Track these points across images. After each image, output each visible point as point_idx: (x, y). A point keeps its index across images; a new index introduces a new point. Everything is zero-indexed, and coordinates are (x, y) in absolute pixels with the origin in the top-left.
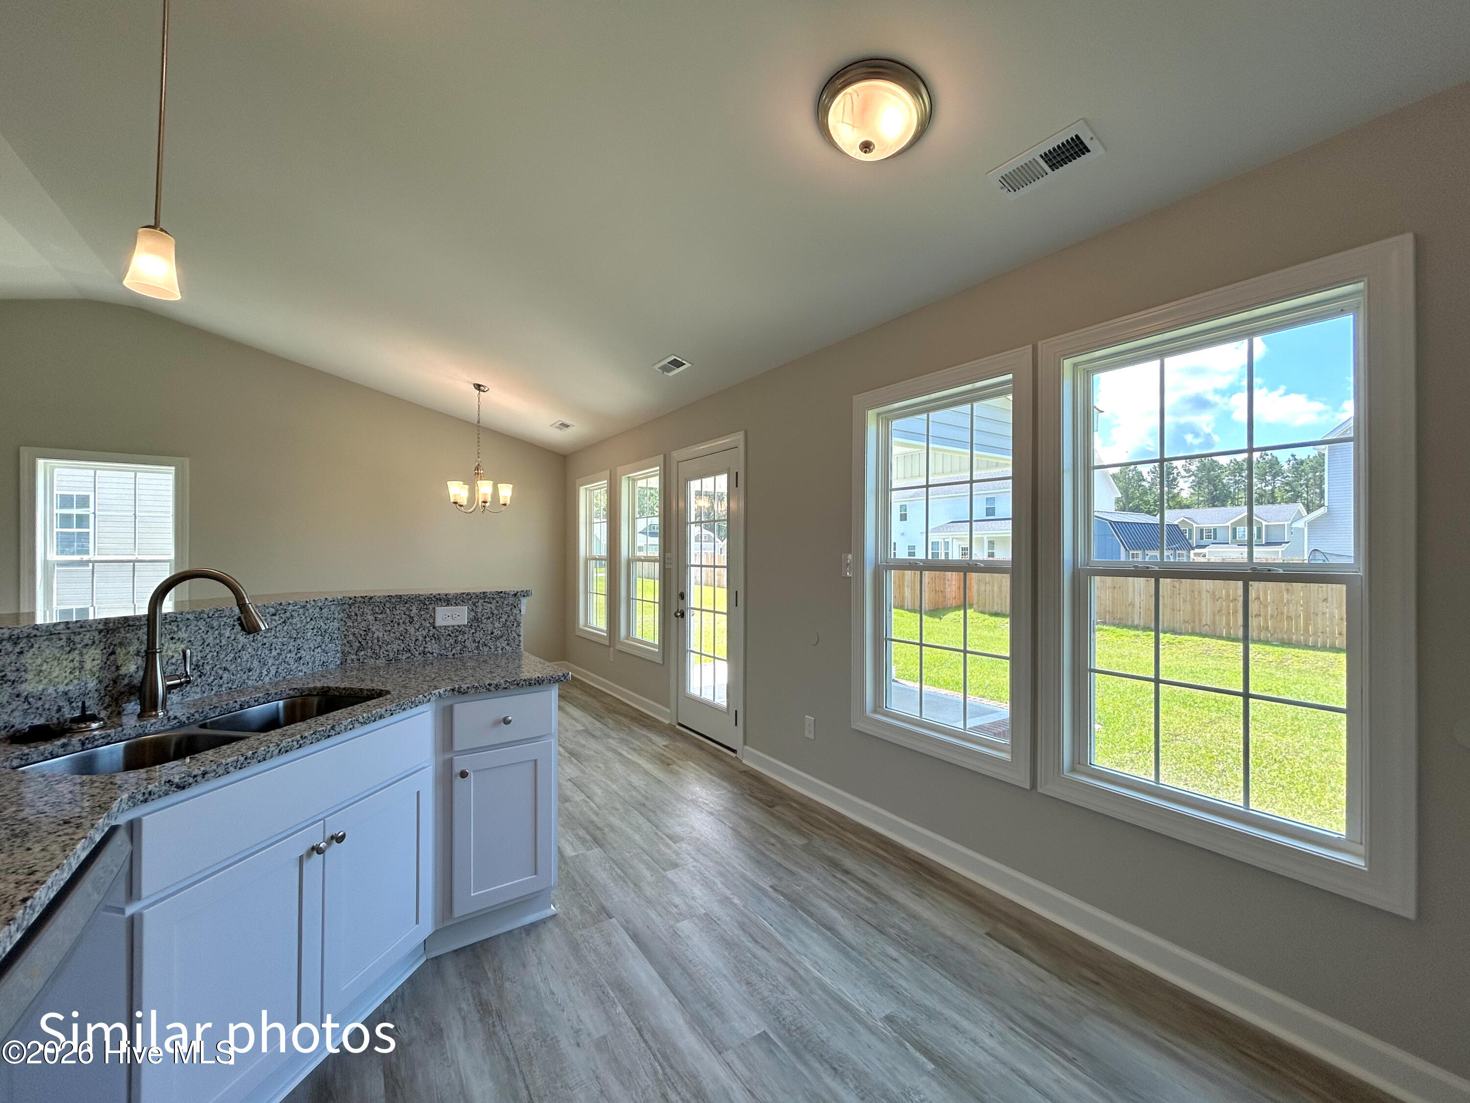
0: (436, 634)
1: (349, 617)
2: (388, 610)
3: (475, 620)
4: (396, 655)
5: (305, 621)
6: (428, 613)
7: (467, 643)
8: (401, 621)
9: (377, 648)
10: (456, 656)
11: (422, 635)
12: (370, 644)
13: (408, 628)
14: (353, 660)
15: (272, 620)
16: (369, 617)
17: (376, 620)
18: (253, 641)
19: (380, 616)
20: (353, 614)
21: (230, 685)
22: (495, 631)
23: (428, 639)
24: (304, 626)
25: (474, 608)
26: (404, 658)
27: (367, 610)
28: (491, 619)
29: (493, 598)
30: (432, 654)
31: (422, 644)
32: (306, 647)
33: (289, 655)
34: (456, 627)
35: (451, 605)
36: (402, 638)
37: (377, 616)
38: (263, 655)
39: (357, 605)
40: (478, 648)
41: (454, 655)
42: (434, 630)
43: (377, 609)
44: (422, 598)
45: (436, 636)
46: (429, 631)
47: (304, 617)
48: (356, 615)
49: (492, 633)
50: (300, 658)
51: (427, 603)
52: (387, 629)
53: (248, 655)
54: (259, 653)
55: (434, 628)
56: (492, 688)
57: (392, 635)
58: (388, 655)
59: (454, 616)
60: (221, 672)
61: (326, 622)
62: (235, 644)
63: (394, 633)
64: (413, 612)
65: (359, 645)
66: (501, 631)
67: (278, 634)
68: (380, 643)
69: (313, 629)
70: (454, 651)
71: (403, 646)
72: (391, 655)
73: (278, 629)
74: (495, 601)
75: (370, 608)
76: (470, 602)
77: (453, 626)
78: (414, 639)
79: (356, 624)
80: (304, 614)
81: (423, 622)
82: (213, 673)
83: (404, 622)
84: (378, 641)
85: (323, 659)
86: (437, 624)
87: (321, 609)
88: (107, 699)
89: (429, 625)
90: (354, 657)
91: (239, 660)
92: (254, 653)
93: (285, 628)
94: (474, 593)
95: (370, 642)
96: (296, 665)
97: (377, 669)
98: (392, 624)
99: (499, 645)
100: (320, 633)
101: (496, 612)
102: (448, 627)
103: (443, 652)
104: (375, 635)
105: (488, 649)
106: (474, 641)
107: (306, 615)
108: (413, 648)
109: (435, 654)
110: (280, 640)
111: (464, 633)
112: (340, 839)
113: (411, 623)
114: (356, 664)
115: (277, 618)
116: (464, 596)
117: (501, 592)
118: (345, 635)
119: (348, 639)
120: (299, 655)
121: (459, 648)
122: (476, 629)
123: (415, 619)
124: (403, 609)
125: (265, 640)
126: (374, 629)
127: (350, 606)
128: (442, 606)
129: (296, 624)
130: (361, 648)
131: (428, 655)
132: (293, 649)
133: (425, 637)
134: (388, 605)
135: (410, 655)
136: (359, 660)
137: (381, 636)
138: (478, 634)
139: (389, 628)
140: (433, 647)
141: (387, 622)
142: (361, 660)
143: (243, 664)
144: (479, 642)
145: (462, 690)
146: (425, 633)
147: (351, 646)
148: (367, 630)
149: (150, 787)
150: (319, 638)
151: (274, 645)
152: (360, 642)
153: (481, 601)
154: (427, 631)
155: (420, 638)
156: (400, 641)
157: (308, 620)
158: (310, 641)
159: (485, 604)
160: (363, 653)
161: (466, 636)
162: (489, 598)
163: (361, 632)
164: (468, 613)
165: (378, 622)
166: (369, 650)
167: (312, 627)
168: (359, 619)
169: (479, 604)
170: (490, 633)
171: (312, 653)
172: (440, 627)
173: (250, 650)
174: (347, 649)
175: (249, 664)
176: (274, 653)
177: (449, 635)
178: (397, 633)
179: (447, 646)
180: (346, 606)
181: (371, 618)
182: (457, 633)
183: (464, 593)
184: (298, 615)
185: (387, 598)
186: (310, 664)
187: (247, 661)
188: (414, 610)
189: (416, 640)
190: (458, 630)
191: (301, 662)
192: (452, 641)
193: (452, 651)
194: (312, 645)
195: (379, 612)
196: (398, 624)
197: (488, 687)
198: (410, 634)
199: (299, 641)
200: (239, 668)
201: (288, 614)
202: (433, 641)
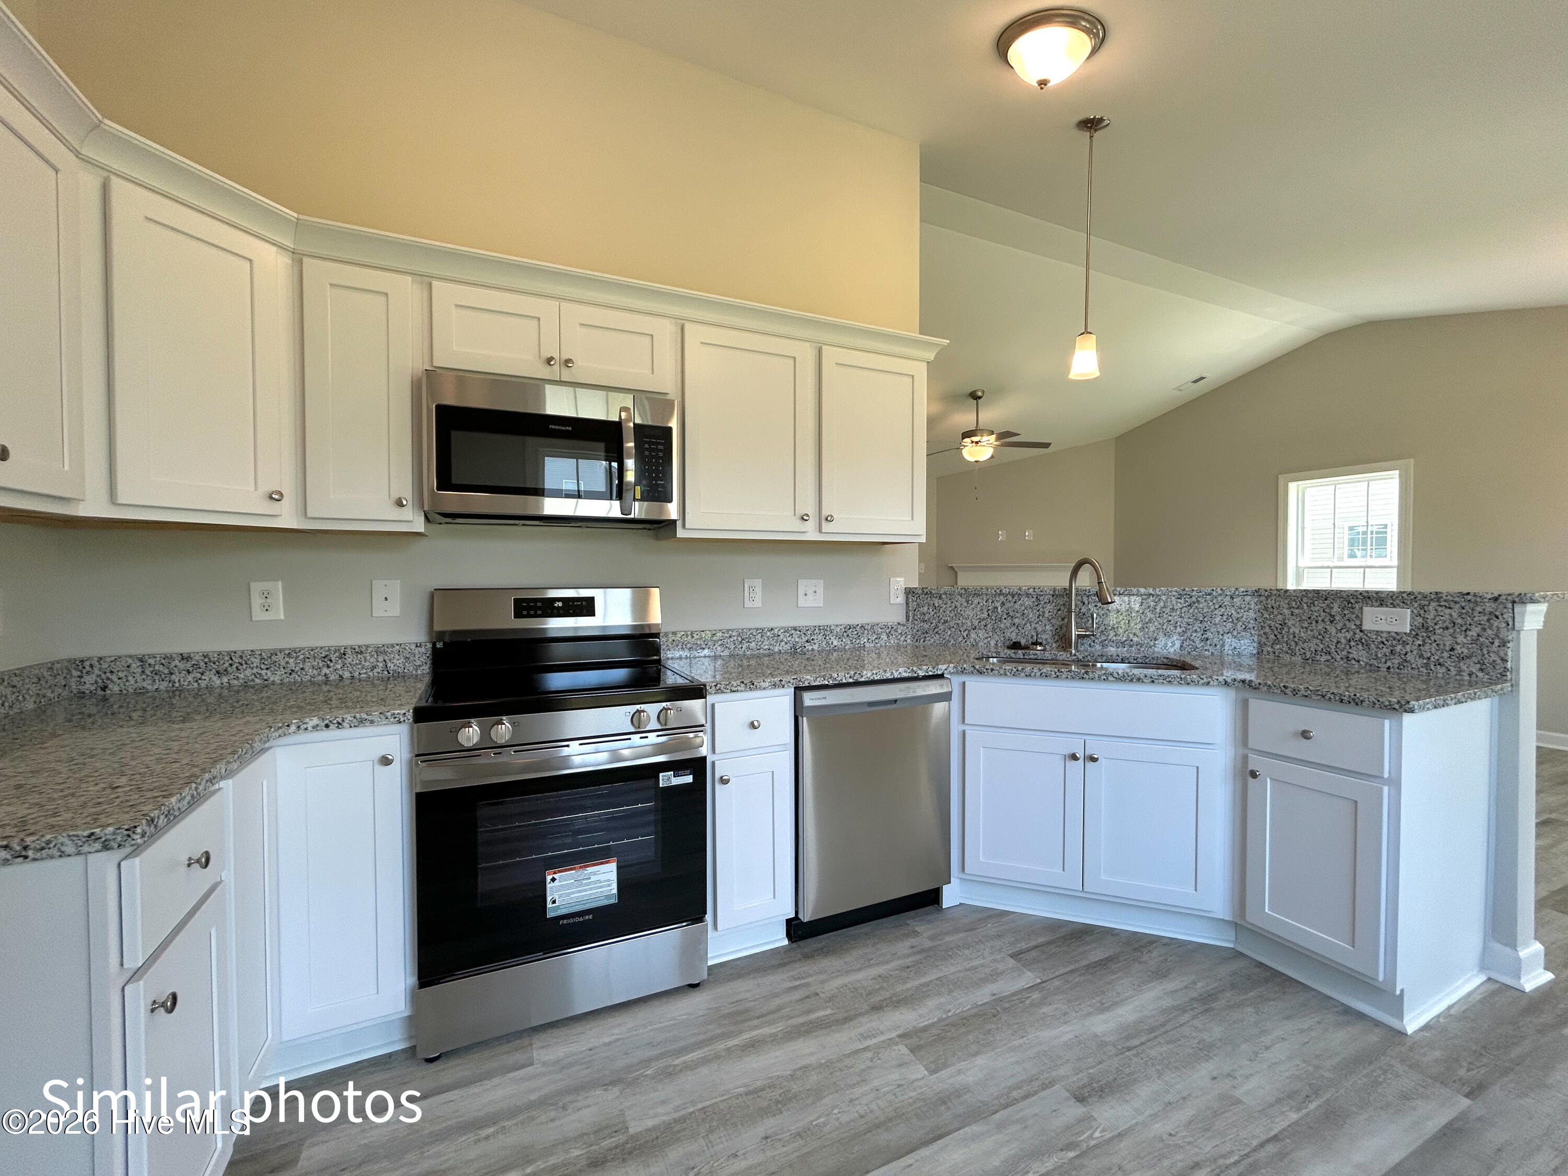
0: (1365, 640)
1: (1266, 609)
2: (1305, 606)
3: (1422, 629)
4: (1313, 655)
5: (1212, 607)
6: (1353, 613)
7: (1409, 657)
8: (1320, 619)
9: (1293, 643)
10: (1392, 670)
11: (1345, 638)
12: (1286, 639)
13: (1328, 627)
14: (1268, 652)
15: (1177, 602)
16: (1285, 611)
17: (1292, 615)
18: (1159, 617)
19: (1296, 611)
20: (1270, 606)
21: (1139, 647)
22: (1458, 647)
23: (1352, 643)
24: (1212, 612)
25: (1422, 612)
26: (1323, 660)
27: (1284, 604)
28: (1451, 631)
29: (1456, 602)
30: (1358, 661)
31: (1344, 648)
32: (1212, 630)
33: (1194, 635)
34: (1393, 634)
35: (1387, 606)
36: (1320, 637)
37: (1293, 610)
38: (1168, 630)
39: (1273, 598)
40: (1426, 666)
41: (1389, 668)
42: (1361, 634)
43: (1294, 604)
44: (1344, 595)
45: (1363, 641)
46: (1355, 634)
47: (1211, 604)
48: (1272, 607)
49: (1452, 649)
50: (1207, 639)
51: (1352, 601)
52: (1304, 625)
53: (1154, 628)
54: (1165, 627)
55: (1361, 631)
56: (1288, 691)
57: (1309, 632)
58: (1304, 653)
59: (1389, 620)
60: (1131, 636)
61: (1239, 610)
62: (1143, 617)
63: (1312, 631)
64: (1334, 610)
65: (1274, 638)
66: (1468, 649)
67: (1183, 615)
68: (1296, 639)
69: (1222, 616)
70: (1389, 664)
71: (1322, 646)
72: (1308, 655)
73: (1183, 611)
74: (1458, 606)
75: (1287, 602)
76: (1416, 605)
77: (1389, 633)
78: (1335, 641)
79: (1272, 616)
80: (1212, 601)
81: (1347, 623)
82: (1125, 635)
83: (1323, 621)
84: (1294, 637)
85: (1234, 645)
86: (1364, 627)
87: (1232, 598)
88: (1056, 637)
89: (1354, 627)
90: (1269, 649)
91: (1146, 630)
92: (1159, 626)
93: (1191, 611)
94: (1420, 593)
95: (1285, 636)
96: (1202, 644)
97: (1293, 665)
98: (1309, 621)
99: (1464, 667)
100: (1231, 620)
101: (1459, 621)
102: (1382, 632)
103: (1372, 662)
104: (1291, 630)
105: (1444, 670)
106: (1421, 656)
107: (1214, 601)
108: (1333, 650)
109: (1361, 663)
110: (1186, 620)
111: (1405, 643)
112: (1093, 759)
113: (1331, 622)
114: (1272, 656)
115: (1182, 601)
116: (1404, 595)
117: (1468, 594)
118: (1262, 626)
119: (1265, 631)
120: (1205, 636)
121: (1396, 661)
122: (1424, 641)
123: (1337, 618)
124: (1323, 605)
125: (1170, 618)
126: (1290, 624)
127: (1267, 598)
128: (1372, 606)
129: (1203, 609)
130: (1277, 641)
131: (1353, 662)
132: (1199, 630)
133: (1350, 641)
134: (1305, 600)
135: (1330, 658)
136: (1274, 653)
137: (1297, 632)
138: (1427, 647)
139: (1306, 625)
140: (1358, 653)
141: (1304, 618)
142: (1277, 654)
143: (1151, 634)
144: (1429, 658)
145: (1253, 685)
146: (1349, 636)
147: (1267, 638)
148: (1284, 624)
149: (965, 666)
150: (1229, 625)
151: (1179, 624)
152: (1275, 636)
153: (1433, 604)
154: (1352, 633)
155: (1343, 641)
156: (1318, 641)
157: (1217, 607)
158: (1218, 626)
159: (1440, 609)
160: (1278, 646)
161: (1408, 648)
162: (1445, 601)
163: (1277, 625)
164: (1412, 618)
165: (1293, 617)
166: (1285, 645)
167: (1220, 613)
168: (1275, 612)
169: (1431, 608)
170: (1448, 648)
171: (1221, 637)
172: (1370, 632)
173: (1156, 624)
174: (1264, 640)
175: (1155, 634)
176: (1179, 630)
177: (1383, 643)
178: (1315, 631)
179: (1380, 655)
180: (1263, 598)
181: (1286, 612)
182: (1394, 642)
183: (1404, 592)
184: (1205, 601)
185: (1304, 593)
186: (1218, 646)
187: (1154, 632)
188: (1336, 609)
189: (1338, 642)
190: (1397, 638)
191: (1208, 642)
192: (1386, 650)
193: (1386, 662)
194: (1220, 630)
195: (1296, 606)
196: (1317, 622)
197: (1283, 688)
198: (1330, 634)
199: (1205, 624)
200: (1147, 636)
201: (1194, 599)
202: (1360, 647)
